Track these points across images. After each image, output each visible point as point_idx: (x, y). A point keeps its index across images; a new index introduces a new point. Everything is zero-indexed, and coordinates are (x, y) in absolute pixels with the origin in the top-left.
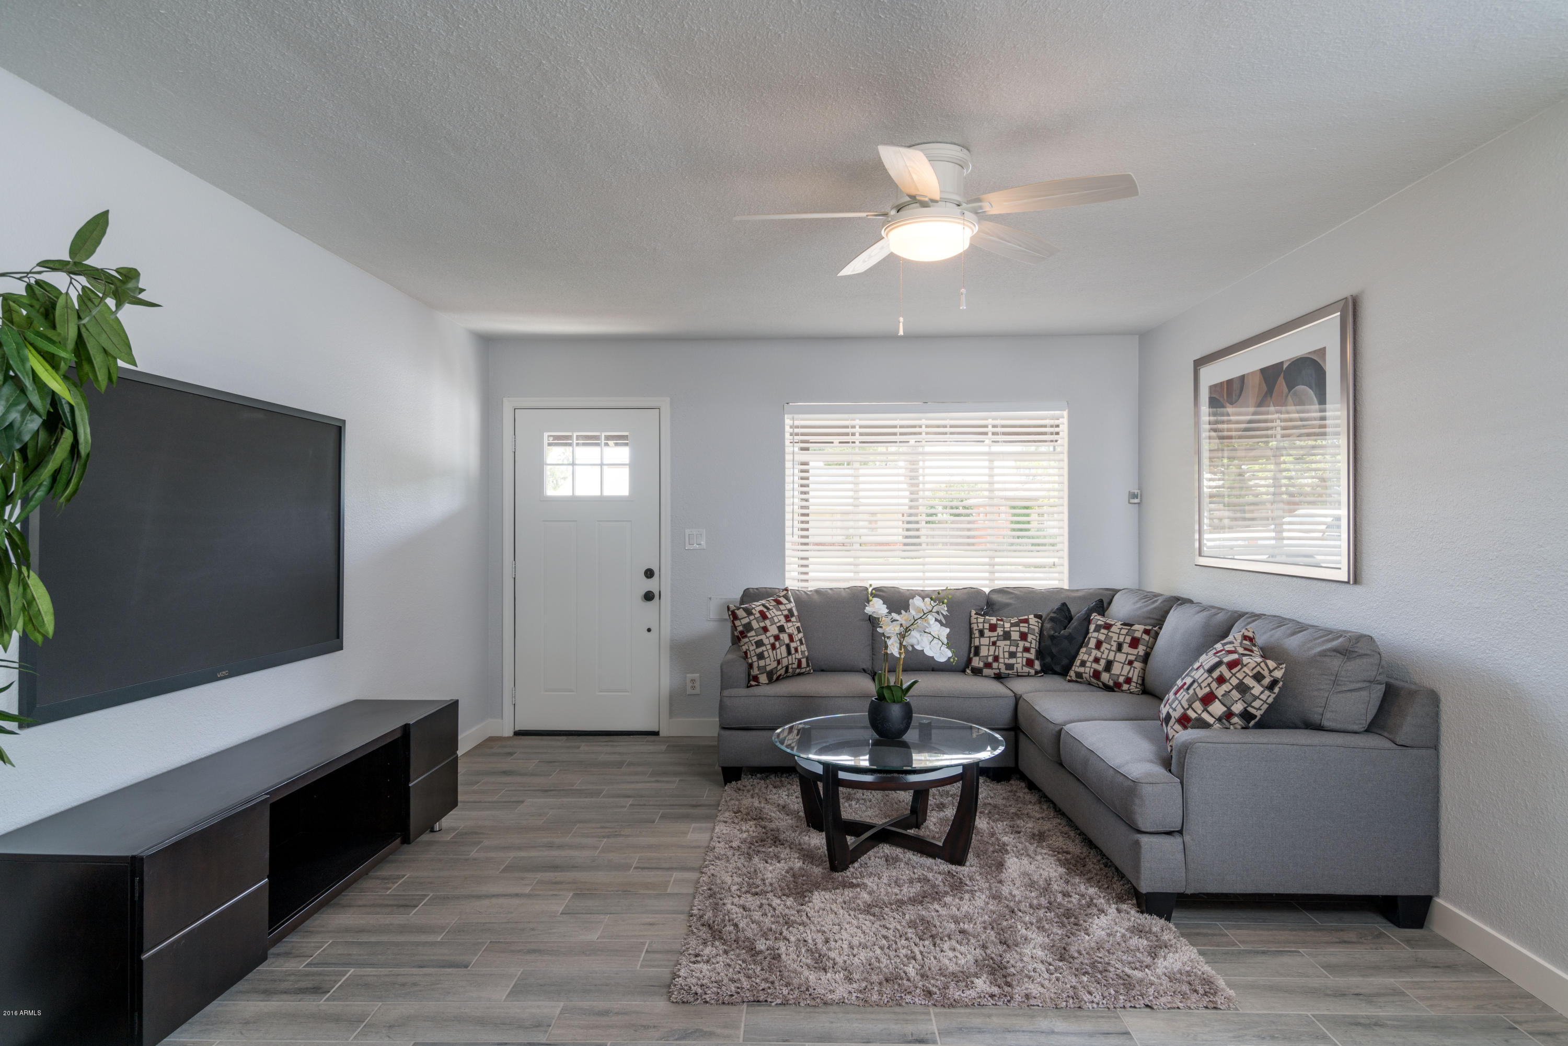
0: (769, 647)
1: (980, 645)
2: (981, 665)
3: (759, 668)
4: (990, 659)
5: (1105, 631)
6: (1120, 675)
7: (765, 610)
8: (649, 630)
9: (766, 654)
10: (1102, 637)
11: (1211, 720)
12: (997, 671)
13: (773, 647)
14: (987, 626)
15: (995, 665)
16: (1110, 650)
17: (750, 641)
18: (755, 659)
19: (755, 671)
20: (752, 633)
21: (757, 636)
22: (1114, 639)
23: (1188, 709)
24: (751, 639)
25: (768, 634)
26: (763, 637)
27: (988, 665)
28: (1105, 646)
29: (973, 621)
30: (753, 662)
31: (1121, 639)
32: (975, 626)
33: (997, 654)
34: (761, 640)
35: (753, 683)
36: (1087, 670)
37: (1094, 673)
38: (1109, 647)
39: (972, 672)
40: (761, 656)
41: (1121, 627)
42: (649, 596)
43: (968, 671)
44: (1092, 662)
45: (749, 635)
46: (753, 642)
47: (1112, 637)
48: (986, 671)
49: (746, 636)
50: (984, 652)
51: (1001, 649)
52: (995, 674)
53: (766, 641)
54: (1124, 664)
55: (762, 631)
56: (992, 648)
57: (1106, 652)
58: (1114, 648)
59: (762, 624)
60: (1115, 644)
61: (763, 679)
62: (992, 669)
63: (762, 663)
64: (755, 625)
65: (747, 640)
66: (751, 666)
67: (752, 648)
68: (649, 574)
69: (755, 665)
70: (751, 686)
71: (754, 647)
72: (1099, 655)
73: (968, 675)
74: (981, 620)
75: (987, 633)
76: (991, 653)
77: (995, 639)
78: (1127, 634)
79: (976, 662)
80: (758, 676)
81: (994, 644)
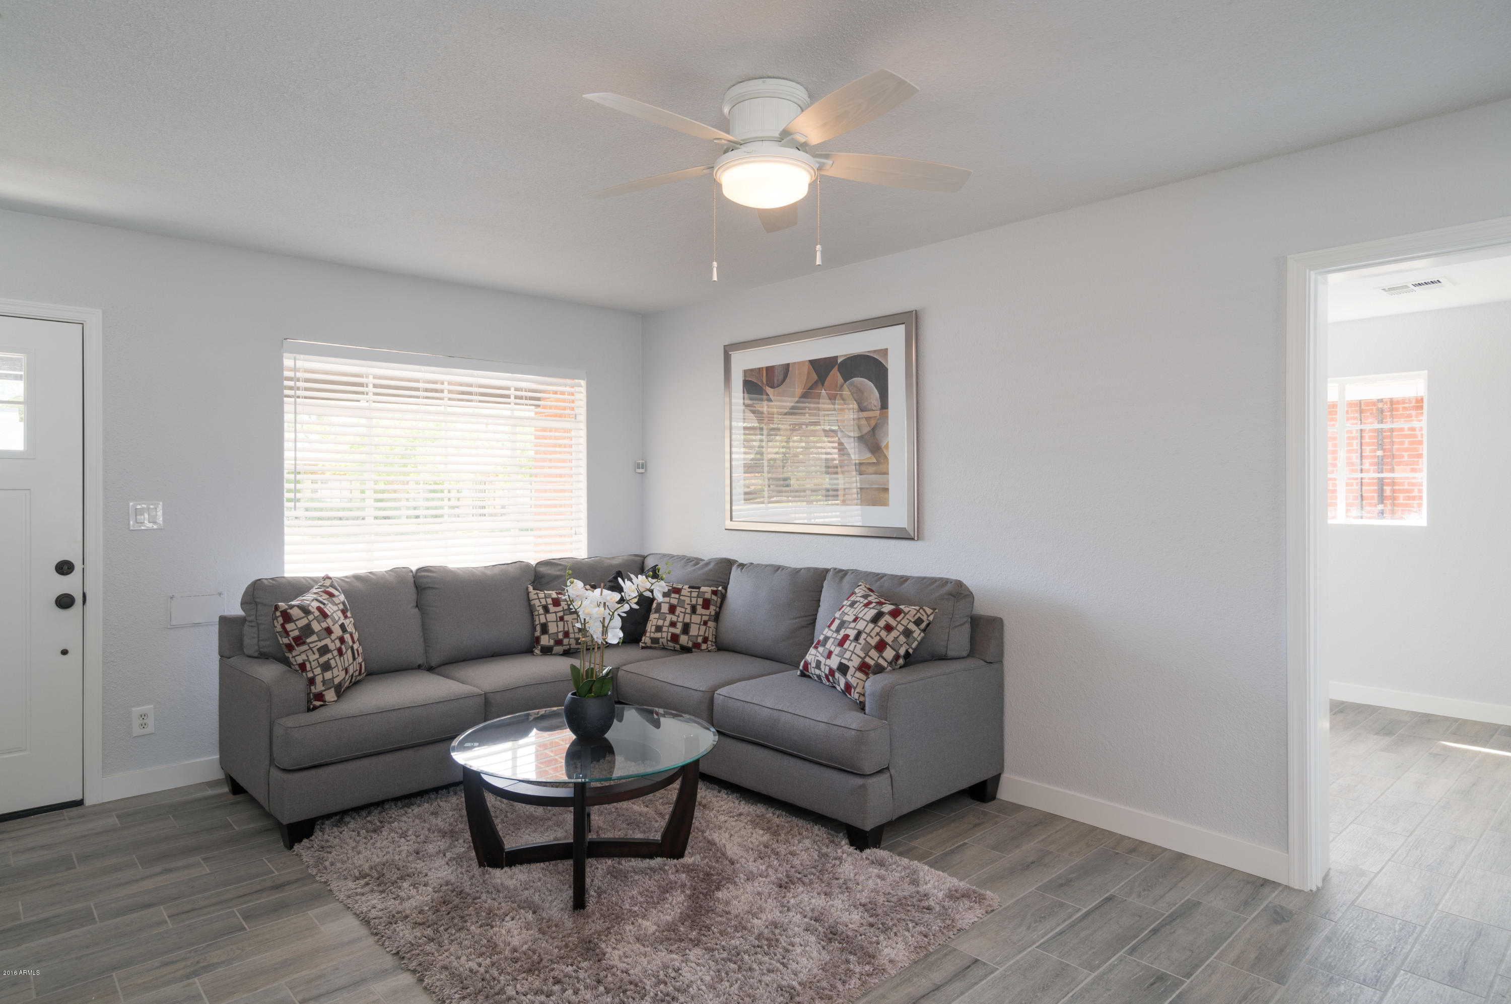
0: (335, 653)
2: (552, 643)
3: (324, 681)
4: (561, 636)
5: (677, 596)
6: (698, 636)
7: (322, 606)
8: (65, 652)
9: (332, 662)
10: (674, 602)
11: (885, 664)
12: (568, 647)
13: (340, 652)
14: (550, 601)
15: (566, 641)
16: (685, 613)
17: (311, 648)
18: (318, 671)
19: (319, 687)
20: (314, 638)
21: (320, 640)
22: (686, 602)
23: (865, 657)
24: (311, 645)
25: (333, 636)
26: (327, 641)
27: (559, 642)
28: (679, 610)
29: (533, 596)
30: (315, 676)
31: (694, 602)
33: (566, 629)
34: (326, 645)
35: (318, 703)
36: (664, 635)
37: (671, 637)
38: (683, 610)
39: (542, 652)
40: (326, 667)
41: (690, 590)
42: (64, 602)
43: (539, 652)
44: (668, 627)
45: (308, 640)
46: (315, 649)
47: (684, 601)
48: (557, 649)
49: (304, 643)
50: (552, 628)
51: (570, 623)
52: (565, 651)
53: (332, 646)
54: (700, 624)
55: (325, 633)
56: (561, 624)
57: (682, 615)
58: (689, 611)
59: (324, 625)
60: (689, 607)
61: (330, 696)
62: (563, 645)
63: (328, 675)
64: (316, 627)
65: (305, 647)
66: (312, 681)
67: (312, 658)
68: (64, 568)
69: (319, 679)
70: (315, 708)
71: (317, 656)
72: (674, 619)
73: (537, 655)
75: (551, 608)
76: (561, 629)
77: (562, 614)
78: (698, 597)
79: (545, 640)
80: (324, 693)
81: (562, 619)
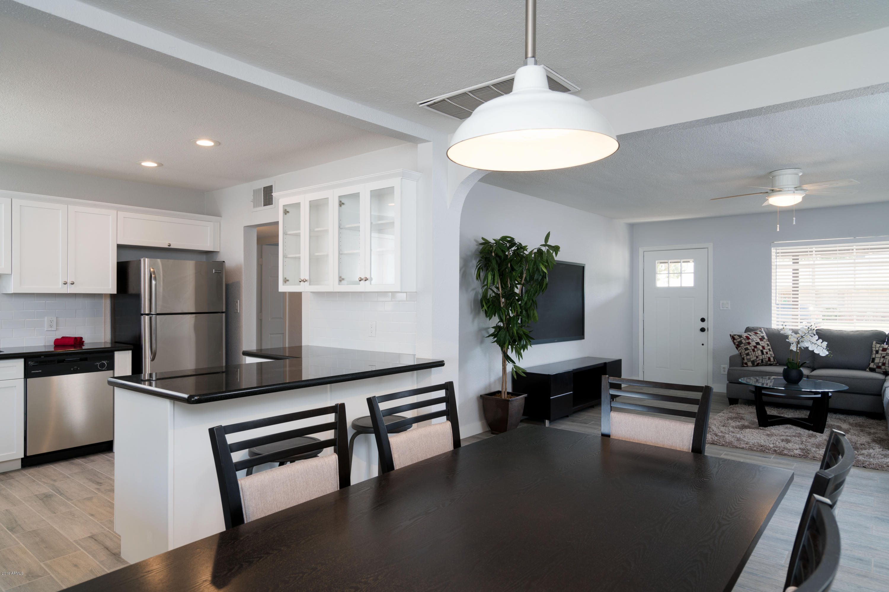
0: (751, 350)
1: (875, 357)
2: (875, 367)
3: (747, 359)
4: (881, 364)
7: (749, 336)
9: (750, 354)
12: (884, 370)
13: (754, 350)
14: (881, 349)
15: (883, 367)
17: (742, 348)
18: (745, 355)
19: (746, 361)
20: (743, 345)
21: (745, 346)
24: (742, 347)
25: (750, 345)
26: (748, 346)
27: (879, 367)
29: (873, 346)
32: (874, 349)
34: (747, 348)
35: (745, 365)
39: (870, 370)
40: (748, 354)
42: (703, 330)
43: (868, 370)
45: (741, 346)
46: (743, 348)
48: (877, 370)
49: (740, 347)
50: (877, 361)
51: (887, 360)
52: (883, 372)
53: (749, 348)
55: (747, 344)
56: (882, 359)
59: (747, 341)
61: (750, 364)
62: (881, 369)
63: (748, 357)
64: (744, 341)
65: (740, 348)
66: (743, 359)
67: (743, 351)
68: (703, 320)
69: (745, 358)
71: (744, 351)
74: (878, 345)
75: (880, 352)
76: (882, 361)
77: (885, 355)
79: (872, 365)
80: (747, 363)
81: (884, 357)
